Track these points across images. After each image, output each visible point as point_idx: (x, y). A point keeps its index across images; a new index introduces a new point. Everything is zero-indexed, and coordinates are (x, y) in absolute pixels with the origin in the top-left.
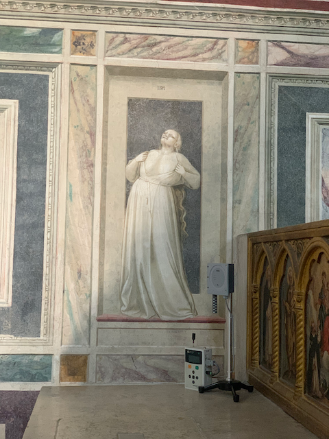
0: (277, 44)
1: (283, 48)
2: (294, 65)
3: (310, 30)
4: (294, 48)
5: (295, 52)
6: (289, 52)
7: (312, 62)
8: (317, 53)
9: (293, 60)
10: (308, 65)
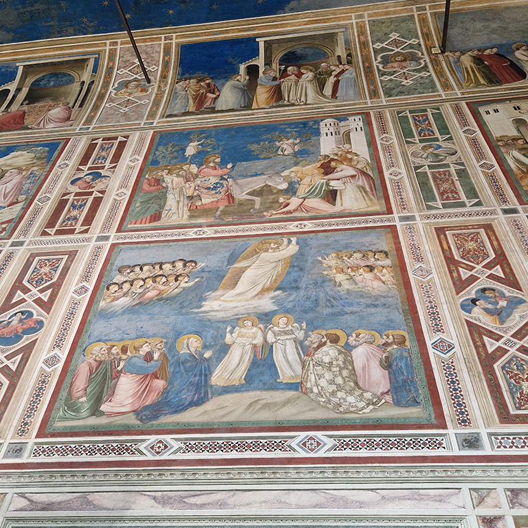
0: (22, 495)
1: (26, 498)
2: (31, 510)
3: (55, 483)
4: (36, 497)
5: (35, 500)
6: (29, 500)
7: (48, 507)
8: (54, 500)
9: (31, 506)
10: (43, 509)
